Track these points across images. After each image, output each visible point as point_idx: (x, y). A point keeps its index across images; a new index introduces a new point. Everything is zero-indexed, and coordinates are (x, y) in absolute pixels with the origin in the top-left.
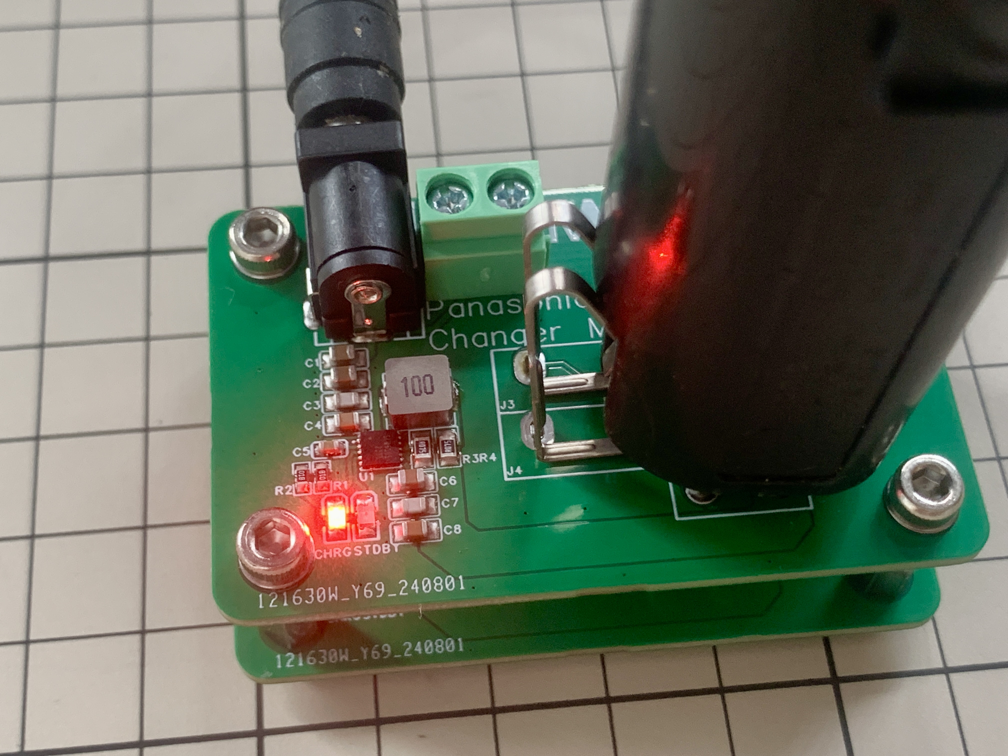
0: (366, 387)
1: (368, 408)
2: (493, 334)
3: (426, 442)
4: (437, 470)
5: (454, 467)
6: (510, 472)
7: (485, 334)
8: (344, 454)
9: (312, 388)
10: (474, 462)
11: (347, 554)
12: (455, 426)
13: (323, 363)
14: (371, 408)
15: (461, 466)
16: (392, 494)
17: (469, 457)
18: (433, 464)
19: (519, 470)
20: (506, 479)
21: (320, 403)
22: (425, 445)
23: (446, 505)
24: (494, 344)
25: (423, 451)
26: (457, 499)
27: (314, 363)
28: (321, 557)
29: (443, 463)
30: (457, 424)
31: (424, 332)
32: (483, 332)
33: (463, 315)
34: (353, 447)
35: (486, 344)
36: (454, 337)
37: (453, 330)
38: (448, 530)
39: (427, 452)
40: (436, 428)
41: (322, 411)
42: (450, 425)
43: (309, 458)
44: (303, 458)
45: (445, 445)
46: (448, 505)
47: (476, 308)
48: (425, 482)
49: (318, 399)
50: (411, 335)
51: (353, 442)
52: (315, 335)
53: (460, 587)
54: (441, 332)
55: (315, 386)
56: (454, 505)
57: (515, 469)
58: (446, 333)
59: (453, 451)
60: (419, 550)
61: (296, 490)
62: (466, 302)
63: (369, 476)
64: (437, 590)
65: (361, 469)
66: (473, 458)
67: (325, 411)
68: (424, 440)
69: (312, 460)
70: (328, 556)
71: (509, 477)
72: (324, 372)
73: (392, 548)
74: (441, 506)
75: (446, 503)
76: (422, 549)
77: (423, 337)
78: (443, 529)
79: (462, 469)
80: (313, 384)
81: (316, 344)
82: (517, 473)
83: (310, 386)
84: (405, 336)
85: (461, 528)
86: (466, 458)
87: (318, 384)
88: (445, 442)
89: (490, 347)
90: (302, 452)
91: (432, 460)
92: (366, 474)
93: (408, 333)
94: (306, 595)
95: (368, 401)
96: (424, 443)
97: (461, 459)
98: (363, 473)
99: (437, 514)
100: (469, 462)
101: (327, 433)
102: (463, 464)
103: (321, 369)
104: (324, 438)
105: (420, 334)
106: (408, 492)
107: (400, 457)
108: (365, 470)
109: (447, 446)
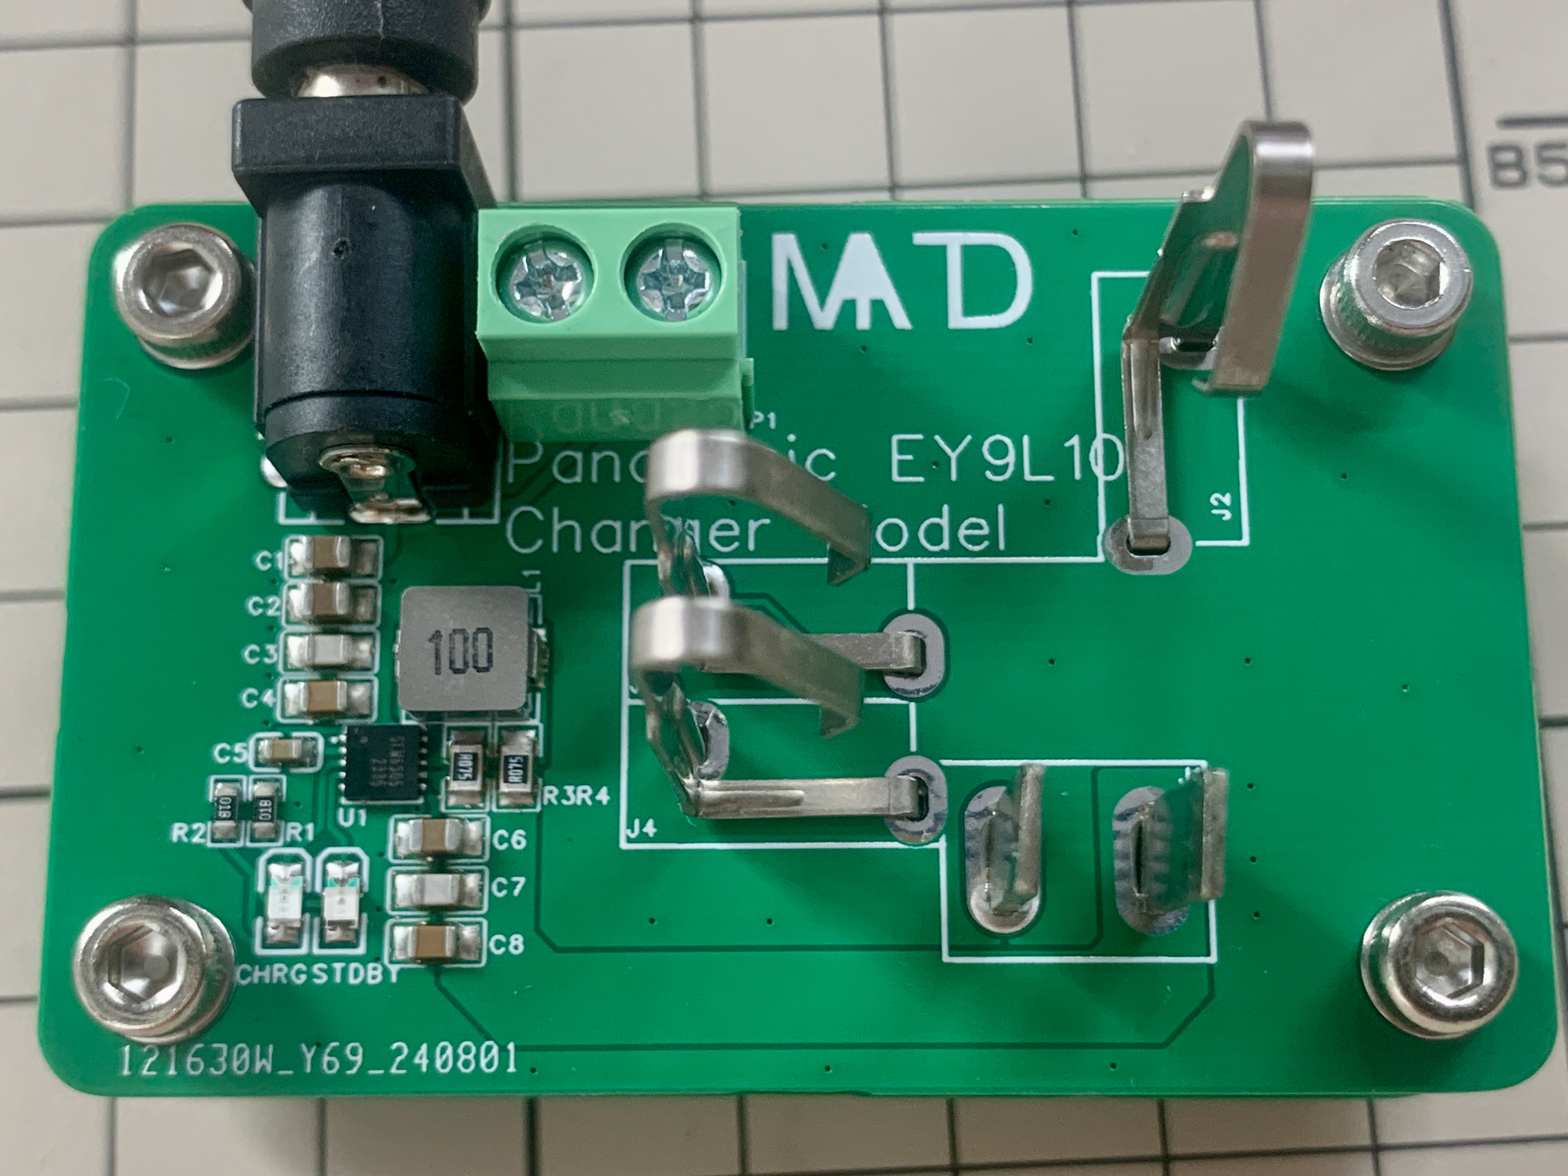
0: (371, 622)
1: (371, 669)
3: (475, 756)
4: (490, 813)
6: (633, 832)
8: (313, 765)
9: (263, 615)
10: (564, 802)
11: (299, 978)
12: (535, 722)
13: (292, 562)
14: (377, 668)
15: (538, 809)
16: (399, 858)
17: (556, 791)
18: (484, 801)
19: (650, 829)
20: (624, 845)
21: (277, 650)
22: (470, 764)
23: (500, 890)
24: (633, 548)
26: (522, 880)
27: (272, 561)
28: (249, 980)
29: (504, 802)
30: (541, 721)
31: (497, 511)
32: (615, 520)
33: (578, 479)
34: (331, 751)
35: (617, 548)
37: (556, 511)
38: (499, 944)
39: (474, 778)
40: (498, 724)
41: (280, 667)
42: (527, 720)
43: (243, 769)
44: (232, 768)
45: (511, 766)
46: (504, 892)
48: (463, 842)
49: (273, 641)
50: (472, 515)
52: (282, 497)
53: (508, 1067)
54: (531, 513)
55: (271, 612)
56: (516, 892)
57: (642, 825)
58: (540, 516)
59: (524, 780)
60: (437, 983)
61: (213, 834)
62: (588, 448)
63: (357, 817)
64: (463, 1070)
65: (343, 801)
66: (563, 795)
67: (286, 669)
68: (471, 751)
70: (261, 978)
71: (629, 840)
72: (292, 582)
73: (386, 973)
74: (491, 892)
75: (501, 887)
76: (445, 982)
77: (495, 521)
78: (489, 939)
79: (540, 816)
80: (266, 606)
81: (282, 520)
82: (647, 834)
83: (260, 611)
84: (459, 515)
85: (524, 943)
86: (550, 794)
88: (511, 760)
89: (626, 553)
90: (232, 754)
92: (352, 812)
93: (466, 512)
95: (373, 655)
97: (540, 793)
98: (346, 808)
99: (480, 909)
100: (555, 802)
101: (283, 716)
102: (543, 805)
103: (286, 575)
104: (276, 727)
105: (490, 515)
106: (430, 859)
107: (422, 781)
108: (350, 803)
109: (515, 768)
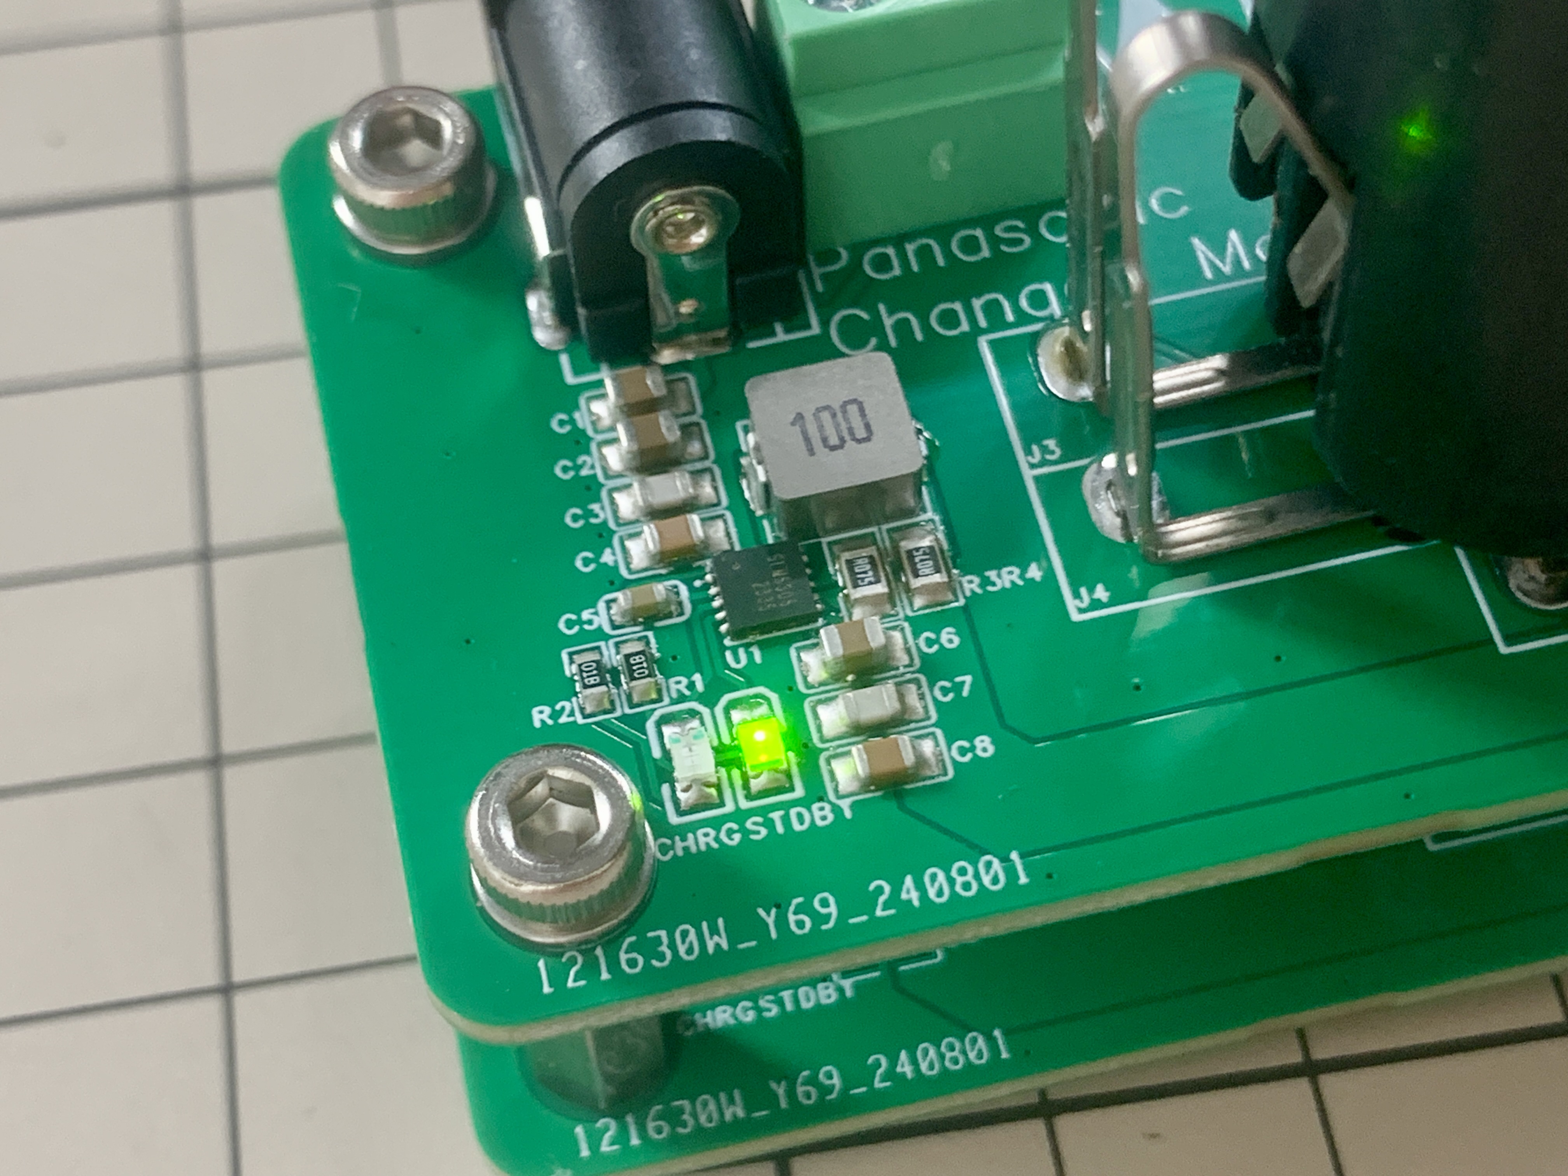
0: (706, 457)
1: (718, 504)
2: (977, 304)
3: (871, 558)
4: (907, 618)
5: (946, 607)
6: (1082, 602)
7: (958, 306)
8: (681, 614)
9: (577, 477)
10: (990, 588)
11: (732, 839)
12: (930, 515)
13: (594, 418)
14: (725, 502)
15: (962, 602)
16: (813, 687)
17: (977, 580)
18: (894, 606)
19: (1101, 593)
20: (1076, 617)
21: (603, 508)
22: (868, 567)
23: (945, 695)
24: (983, 323)
25: (867, 580)
26: (968, 679)
27: (572, 421)
28: (671, 853)
29: (918, 602)
30: (935, 510)
31: (814, 320)
32: (953, 301)
33: (897, 271)
34: (700, 595)
35: (965, 327)
36: (888, 322)
37: (882, 308)
38: (963, 751)
39: (878, 581)
40: (885, 527)
41: (612, 525)
42: (918, 515)
43: (598, 633)
44: (584, 636)
45: (917, 560)
46: (951, 696)
47: (925, 253)
48: (887, 647)
49: (598, 500)
50: (788, 331)
51: (698, 583)
52: (564, 360)
53: (1018, 878)
54: (855, 315)
55: (584, 472)
56: (965, 693)
57: (1091, 591)
58: (865, 315)
59: (938, 571)
60: (902, 807)
61: (582, 709)
62: (899, 240)
63: (750, 655)
64: (964, 894)
65: (727, 642)
66: (986, 582)
67: (619, 525)
68: (864, 554)
69: (607, 637)
70: (686, 849)
71: (1081, 611)
72: (600, 437)
73: (837, 810)
74: (935, 699)
75: (945, 691)
76: (911, 803)
77: (816, 329)
78: (949, 749)
79: (965, 608)
80: (578, 468)
81: (570, 379)
82: (1099, 600)
83: (572, 474)
84: (773, 334)
85: (993, 743)
86: (971, 584)
87: (589, 466)
88: (915, 554)
89: (977, 331)
90: (580, 622)
91: (890, 598)
92: (741, 651)
93: (778, 328)
94: (650, 949)
95: (716, 489)
96: (867, 560)
97: (958, 586)
98: (734, 650)
99: (929, 718)
100: (979, 591)
101: (630, 571)
102: (965, 597)
103: (590, 432)
104: (625, 584)
105: (808, 326)
106: (850, 678)
107: (816, 602)
108: (736, 643)
109: (922, 560)
